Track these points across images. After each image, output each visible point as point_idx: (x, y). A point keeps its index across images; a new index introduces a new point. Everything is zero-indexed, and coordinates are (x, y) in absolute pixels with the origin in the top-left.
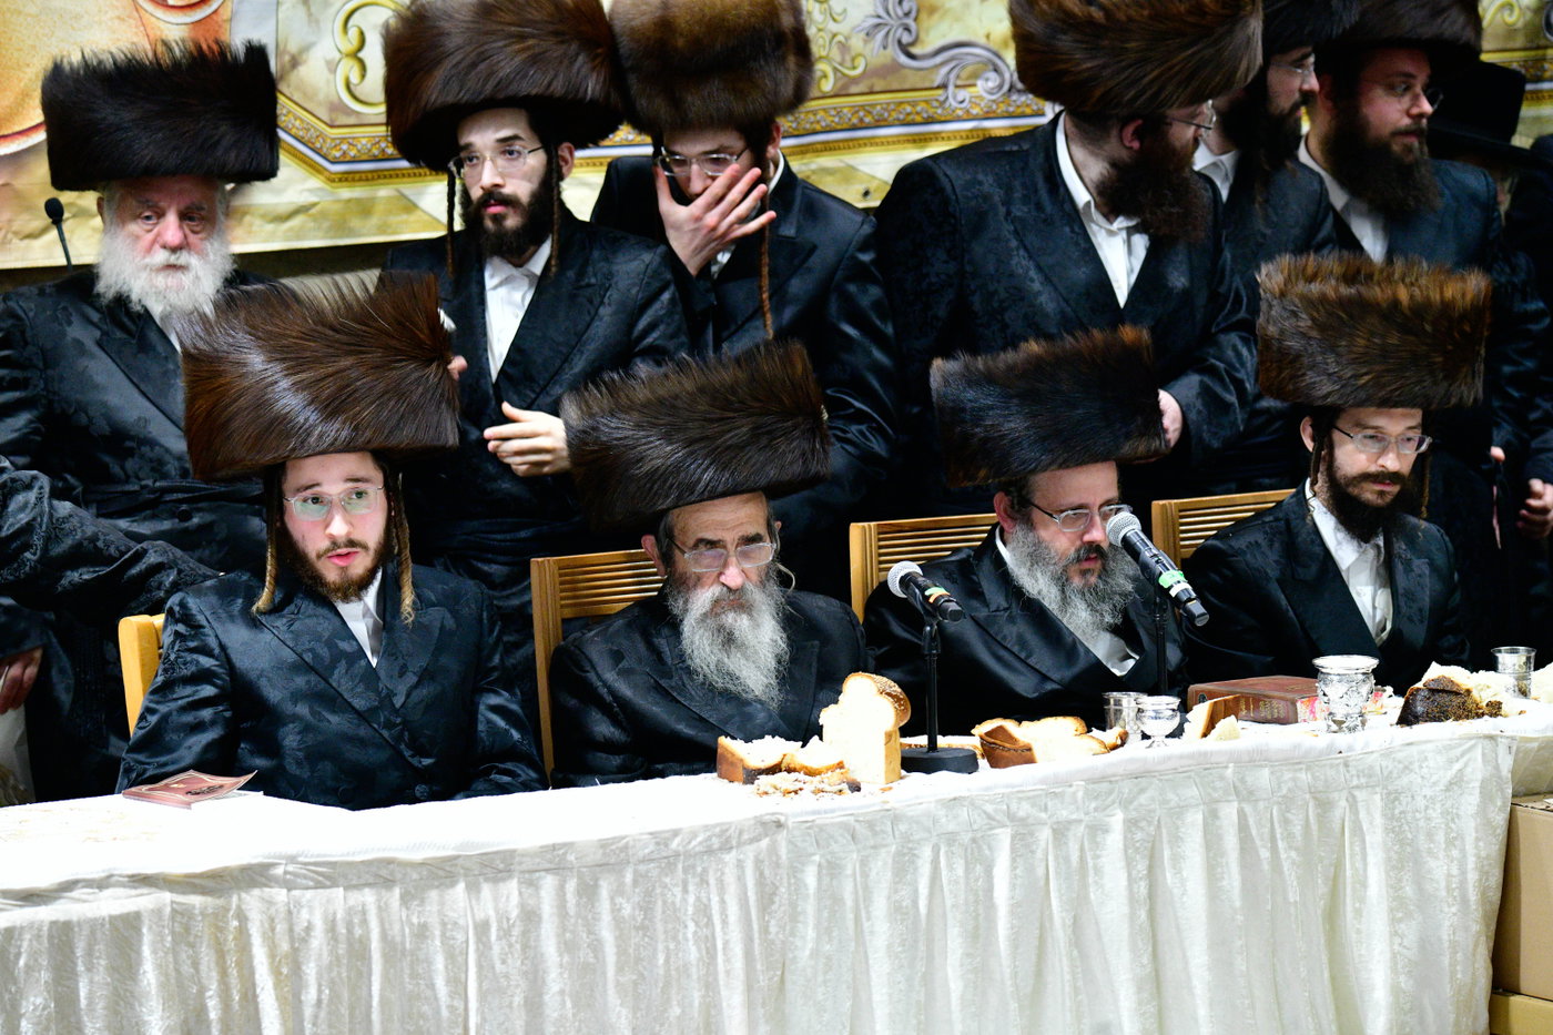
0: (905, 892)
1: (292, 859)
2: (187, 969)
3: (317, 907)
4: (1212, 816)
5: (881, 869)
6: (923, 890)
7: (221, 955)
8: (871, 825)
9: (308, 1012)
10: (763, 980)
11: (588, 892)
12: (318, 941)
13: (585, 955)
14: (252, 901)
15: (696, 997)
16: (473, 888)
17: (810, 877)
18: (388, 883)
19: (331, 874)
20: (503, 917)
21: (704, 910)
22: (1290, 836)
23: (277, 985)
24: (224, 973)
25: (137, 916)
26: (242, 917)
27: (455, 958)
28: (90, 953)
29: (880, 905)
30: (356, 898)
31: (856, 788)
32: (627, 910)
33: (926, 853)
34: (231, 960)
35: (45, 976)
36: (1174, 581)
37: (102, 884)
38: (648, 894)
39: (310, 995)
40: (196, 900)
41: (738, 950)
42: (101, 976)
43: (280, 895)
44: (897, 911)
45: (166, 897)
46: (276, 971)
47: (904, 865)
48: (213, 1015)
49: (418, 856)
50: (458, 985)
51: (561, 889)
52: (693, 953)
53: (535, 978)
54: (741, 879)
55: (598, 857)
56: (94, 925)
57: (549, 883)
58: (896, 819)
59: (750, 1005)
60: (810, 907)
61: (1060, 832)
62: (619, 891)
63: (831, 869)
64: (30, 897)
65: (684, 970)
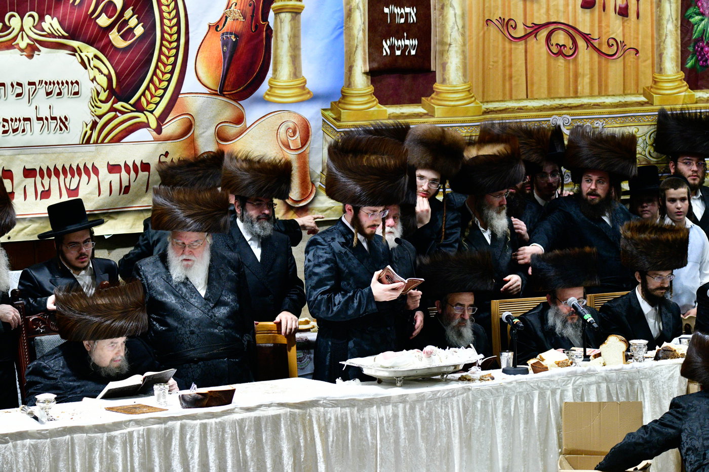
0: (507, 410)
1: (325, 399)
2: (294, 431)
3: (333, 413)
4: (599, 387)
5: (500, 403)
6: (512, 409)
7: (304, 427)
8: (497, 390)
9: (330, 444)
10: (464, 435)
11: (413, 409)
12: (333, 423)
13: (412, 427)
14: (313, 411)
15: (445, 440)
16: (378, 407)
17: (479, 405)
18: (354, 406)
19: (336, 403)
20: (387, 416)
21: (447, 414)
22: (622, 393)
23: (320, 436)
24: (305, 433)
25: (280, 415)
26: (310, 416)
27: (373, 428)
28: (266, 426)
29: (499, 413)
30: (344, 410)
31: (493, 379)
32: (424, 414)
33: (513, 398)
34: (307, 429)
35: (253, 432)
36: (588, 317)
37: (269, 406)
38: (431, 409)
39: (331, 439)
40: (297, 411)
41: (457, 426)
42: (269, 433)
43: (322, 409)
44: (504, 415)
45: (288, 410)
46: (320, 432)
47: (506, 402)
48: (302, 444)
49: (362, 398)
50: (374, 436)
51: (404, 408)
52: (444, 427)
53: (397, 434)
54: (458, 405)
55: (415, 398)
56: (267, 418)
57: (401, 406)
58: (505, 388)
59: (461, 442)
60: (478, 414)
61: (554, 392)
62: (422, 409)
63: (485, 403)
64: (248, 410)
65: (441, 432)
